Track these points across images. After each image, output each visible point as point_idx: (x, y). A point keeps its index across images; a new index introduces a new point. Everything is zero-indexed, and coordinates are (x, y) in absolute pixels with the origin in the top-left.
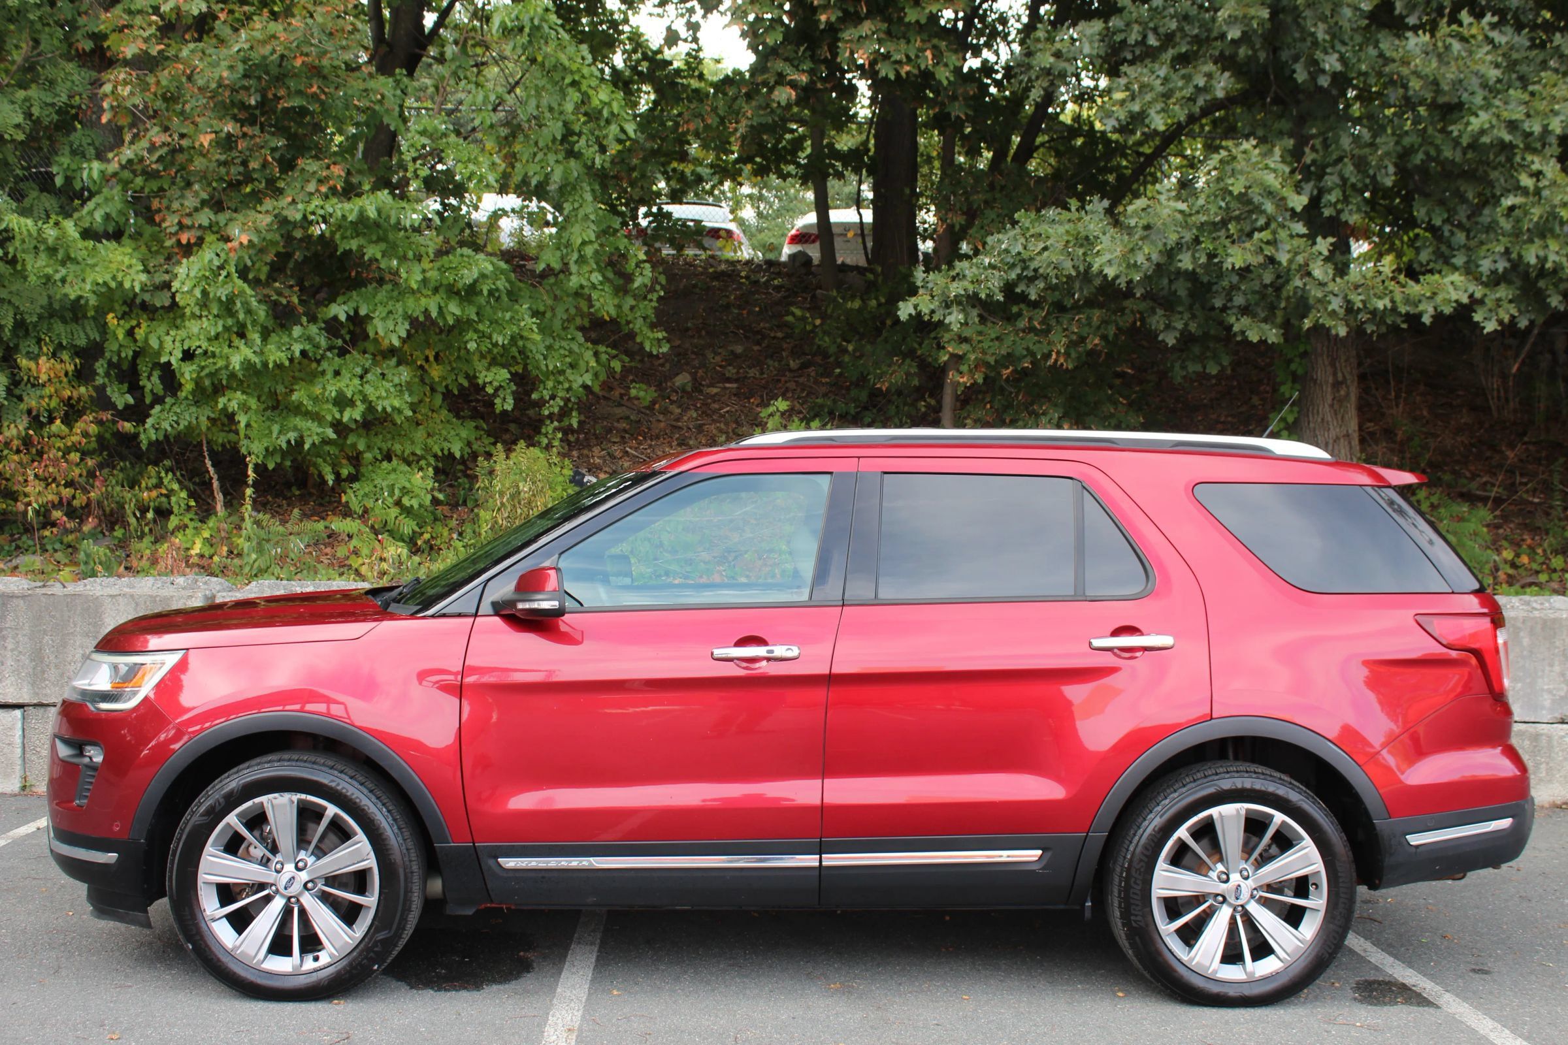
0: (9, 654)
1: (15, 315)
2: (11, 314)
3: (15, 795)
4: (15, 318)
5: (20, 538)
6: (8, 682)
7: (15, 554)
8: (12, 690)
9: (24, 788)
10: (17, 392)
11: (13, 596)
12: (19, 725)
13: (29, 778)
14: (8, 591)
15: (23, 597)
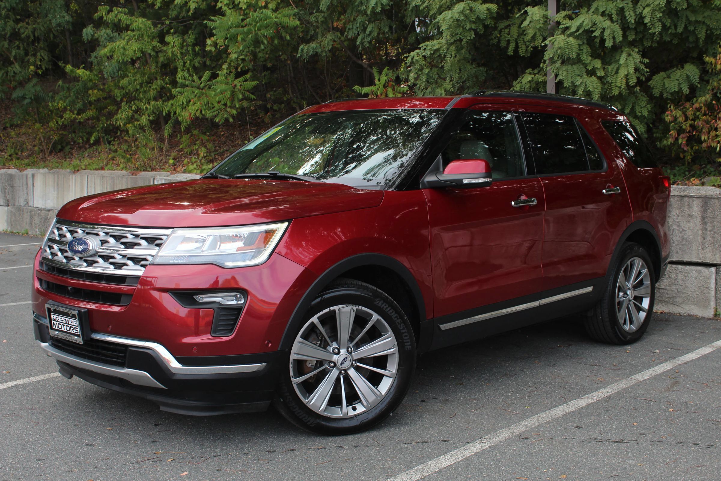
0: (708, 233)
1: (707, 31)
2: (704, 31)
3: (710, 319)
4: (706, 33)
5: (705, 167)
6: (708, 250)
7: (703, 176)
8: (709, 255)
9: (715, 315)
10: (706, 78)
11: (711, 198)
12: (714, 277)
13: (719, 310)
14: (708, 194)
15: (718, 198)
